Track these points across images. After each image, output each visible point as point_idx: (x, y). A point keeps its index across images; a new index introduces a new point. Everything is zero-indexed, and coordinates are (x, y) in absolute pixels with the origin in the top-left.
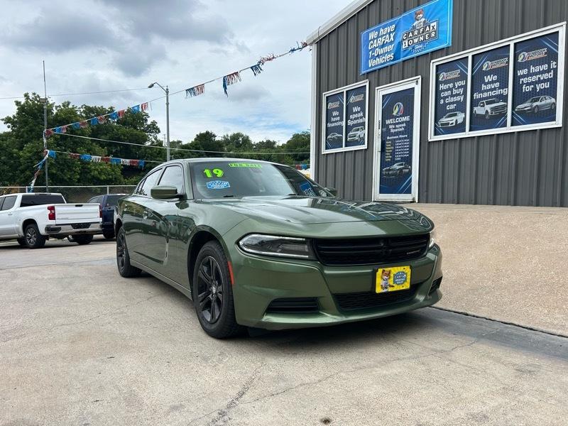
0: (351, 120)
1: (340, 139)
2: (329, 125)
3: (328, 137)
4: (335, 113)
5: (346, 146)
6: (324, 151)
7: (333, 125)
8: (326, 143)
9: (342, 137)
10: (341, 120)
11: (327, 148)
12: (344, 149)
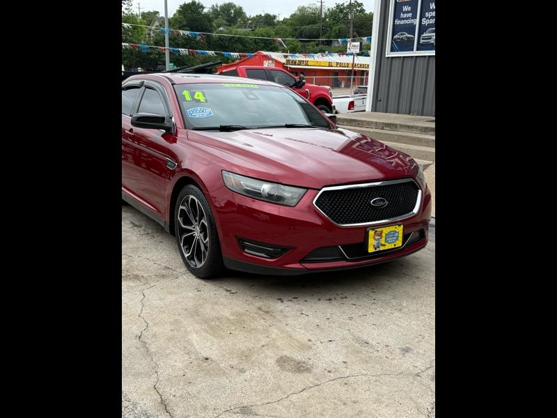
0: (427, 18)
1: (411, 40)
2: (397, 22)
3: (396, 37)
4: (406, 8)
5: (418, 49)
6: (389, 54)
7: (402, 22)
8: (392, 43)
9: (413, 39)
10: (414, 17)
11: (392, 50)
12: (415, 53)
